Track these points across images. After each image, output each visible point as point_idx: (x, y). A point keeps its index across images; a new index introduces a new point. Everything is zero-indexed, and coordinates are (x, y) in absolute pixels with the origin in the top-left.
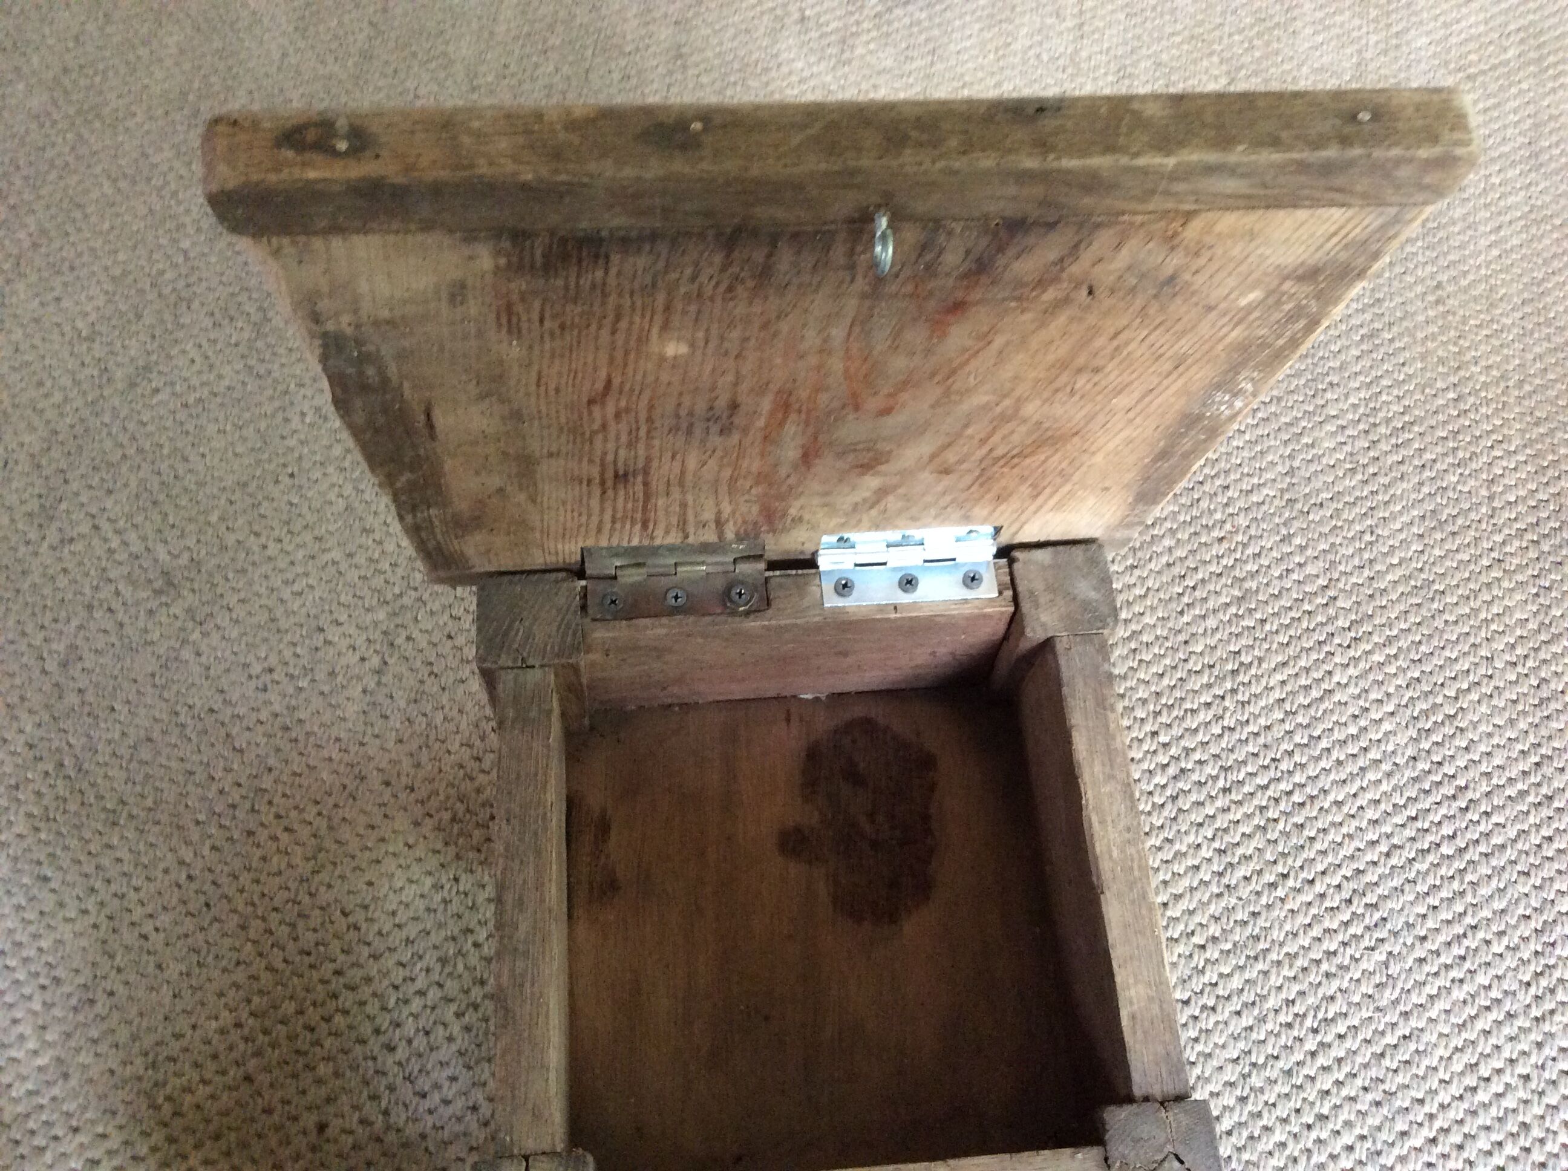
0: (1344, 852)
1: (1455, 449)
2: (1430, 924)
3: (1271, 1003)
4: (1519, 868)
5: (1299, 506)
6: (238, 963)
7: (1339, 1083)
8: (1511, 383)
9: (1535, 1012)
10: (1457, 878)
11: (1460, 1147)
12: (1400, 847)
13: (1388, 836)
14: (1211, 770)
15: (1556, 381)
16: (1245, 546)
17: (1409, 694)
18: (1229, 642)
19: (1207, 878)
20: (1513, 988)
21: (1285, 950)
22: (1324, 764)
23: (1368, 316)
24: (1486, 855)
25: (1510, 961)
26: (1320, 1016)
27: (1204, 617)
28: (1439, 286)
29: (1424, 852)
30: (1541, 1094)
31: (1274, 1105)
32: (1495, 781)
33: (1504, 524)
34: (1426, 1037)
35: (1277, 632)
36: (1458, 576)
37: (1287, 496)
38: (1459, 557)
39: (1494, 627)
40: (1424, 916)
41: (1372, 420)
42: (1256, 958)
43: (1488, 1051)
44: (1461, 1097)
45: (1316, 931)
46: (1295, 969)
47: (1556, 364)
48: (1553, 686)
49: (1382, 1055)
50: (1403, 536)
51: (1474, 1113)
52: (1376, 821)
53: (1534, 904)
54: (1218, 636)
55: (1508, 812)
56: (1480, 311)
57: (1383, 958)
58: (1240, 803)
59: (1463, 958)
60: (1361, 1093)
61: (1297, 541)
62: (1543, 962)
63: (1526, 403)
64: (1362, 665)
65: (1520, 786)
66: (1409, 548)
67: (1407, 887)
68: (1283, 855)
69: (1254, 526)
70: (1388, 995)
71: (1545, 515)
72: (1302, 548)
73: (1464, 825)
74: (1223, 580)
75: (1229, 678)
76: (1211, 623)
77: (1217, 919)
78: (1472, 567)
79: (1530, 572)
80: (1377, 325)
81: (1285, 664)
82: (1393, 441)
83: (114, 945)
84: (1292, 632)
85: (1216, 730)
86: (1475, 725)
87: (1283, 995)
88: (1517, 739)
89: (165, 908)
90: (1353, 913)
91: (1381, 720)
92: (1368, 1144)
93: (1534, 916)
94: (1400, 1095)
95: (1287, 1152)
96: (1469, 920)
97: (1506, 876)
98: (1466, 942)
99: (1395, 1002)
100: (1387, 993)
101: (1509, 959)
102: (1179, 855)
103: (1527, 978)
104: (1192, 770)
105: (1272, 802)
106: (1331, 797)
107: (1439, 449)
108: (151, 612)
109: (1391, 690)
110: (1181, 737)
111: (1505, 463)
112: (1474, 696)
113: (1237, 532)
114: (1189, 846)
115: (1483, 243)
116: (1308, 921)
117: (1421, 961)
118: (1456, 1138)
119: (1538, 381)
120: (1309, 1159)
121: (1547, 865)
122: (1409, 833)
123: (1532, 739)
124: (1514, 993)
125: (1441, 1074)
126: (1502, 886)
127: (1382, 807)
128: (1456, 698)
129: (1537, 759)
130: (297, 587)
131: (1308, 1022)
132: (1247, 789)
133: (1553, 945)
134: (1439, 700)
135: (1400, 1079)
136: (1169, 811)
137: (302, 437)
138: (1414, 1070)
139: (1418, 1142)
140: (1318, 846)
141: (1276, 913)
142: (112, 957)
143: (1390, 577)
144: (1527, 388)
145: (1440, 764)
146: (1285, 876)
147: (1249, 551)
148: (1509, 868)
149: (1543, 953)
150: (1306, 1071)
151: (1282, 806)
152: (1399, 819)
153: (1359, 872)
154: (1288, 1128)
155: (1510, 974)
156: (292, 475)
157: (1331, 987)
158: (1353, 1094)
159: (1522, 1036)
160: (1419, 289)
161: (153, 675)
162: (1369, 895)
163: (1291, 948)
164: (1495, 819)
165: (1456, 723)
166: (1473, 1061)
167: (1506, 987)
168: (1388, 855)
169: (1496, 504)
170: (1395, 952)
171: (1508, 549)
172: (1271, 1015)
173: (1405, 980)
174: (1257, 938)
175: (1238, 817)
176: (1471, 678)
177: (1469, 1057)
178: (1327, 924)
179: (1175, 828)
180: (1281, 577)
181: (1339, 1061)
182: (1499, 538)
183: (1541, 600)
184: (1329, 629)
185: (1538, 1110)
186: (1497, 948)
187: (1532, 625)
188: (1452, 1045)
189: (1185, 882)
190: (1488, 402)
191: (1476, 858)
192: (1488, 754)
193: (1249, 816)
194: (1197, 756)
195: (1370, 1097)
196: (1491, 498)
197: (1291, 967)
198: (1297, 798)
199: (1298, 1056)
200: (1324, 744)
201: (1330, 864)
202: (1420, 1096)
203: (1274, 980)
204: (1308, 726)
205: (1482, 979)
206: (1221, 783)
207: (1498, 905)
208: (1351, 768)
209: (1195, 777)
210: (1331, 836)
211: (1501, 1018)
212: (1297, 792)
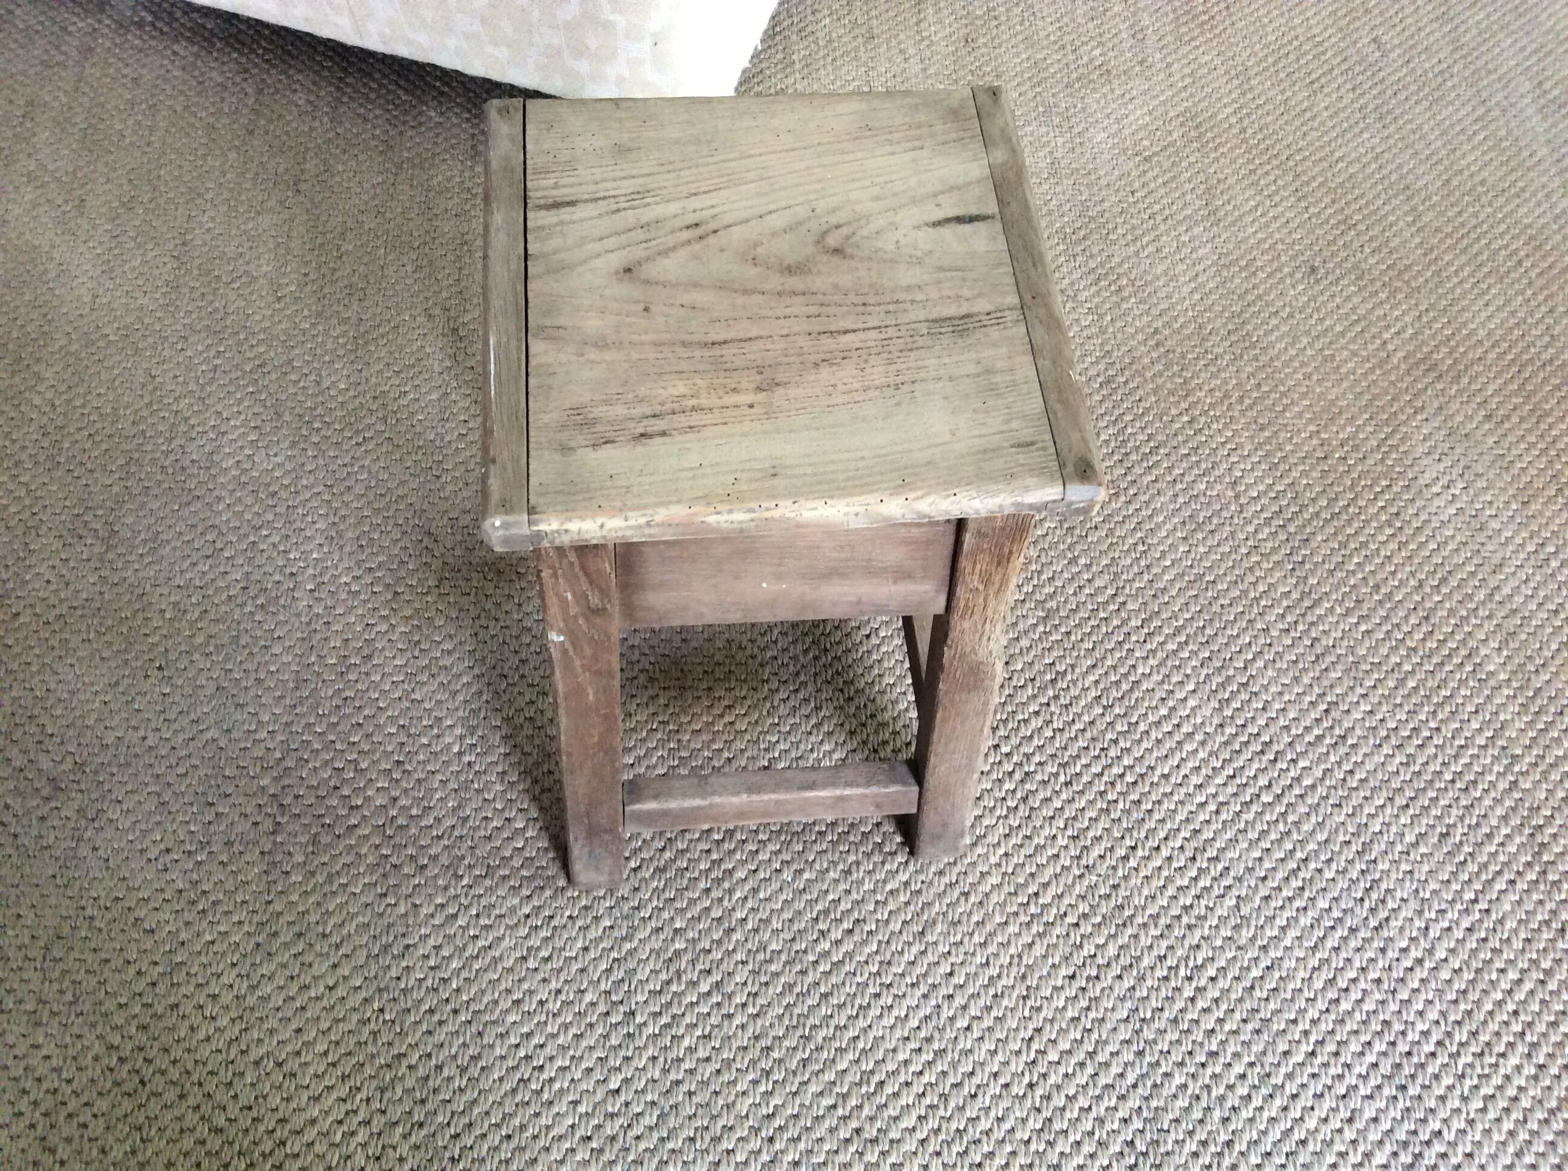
0: (1180, 817)
1: (1198, 462)
2: (1267, 865)
3: (1146, 962)
4: (1331, 802)
5: (1077, 532)
6: (182, 1131)
7: (1220, 1021)
8: (1233, 400)
9: (1373, 923)
10: (1281, 820)
11: (1337, 1054)
12: (1227, 803)
13: (1214, 796)
14: (1052, 768)
15: (1270, 392)
16: (1040, 573)
17: (1205, 672)
18: (1043, 656)
19: (1067, 863)
20: (1350, 906)
21: (1148, 912)
22: (1145, 745)
23: (1102, 366)
24: (1301, 796)
25: (1343, 884)
26: (1191, 964)
27: (1017, 639)
28: (1156, 331)
29: (1247, 804)
30: (1394, 992)
31: (1169, 1052)
32: (1294, 732)
33: (1253, 516)
34: (1286, 964)
35: (1082, 640)
36: (1224, 566)
37: (1066, 526)
38: (1221, 550)
39: (1263, 603)
40: (1260, 859)
41: (1123, 451)
42: (1124, 925)
43: (1341, 965)
44: (1328, 1010)
45: (1171, 891)
46: (1160, 928)
47: (1267, 378)
48: (1324, 643)
49: (1252, 987)
50: (1170, 541)
51: (1342, 1021)
52: (1201, 785)
53: (1351, 830)
54: (1033, 653)
55: (1311, 756)
56: (1195, 346)
57: (1234, 902)
58: (1082, 792)
59: (1302, 889)
60: (1242, 1025)
61: (1082, 561)
62: (1369, 878)
63: (1249, 414)
64: (1160, 655)
65: (1317, 732)
66: (1177, 551)
67: (1240, 837)
68: (1129, 830)
69: (1043, 554)
70: (1246, 934)
71: (1284, 503)
72: (1088, 566)
73: (1276, 774)
74: (1027, 605)
75: (1050, 686)
76: (1025, 643)
77: (1083, 898)
78: (1234, 556)
79: (1283, 552)
80: (1111, 373)
81: (1094, 666)
82: (1145, 465)
83: (53, 1139)
84: (1094, 638)
85: (1049, 733)
86: (1266, 688)
87: (1155, 953)
88: (1304, 693)
89: (100, 1094)
90: (1199, 869)
91: (1186, 698)
92: (1258, 1069)
93: (1353, 840)
94: (1275, 1019)
95: (1189, 1092)
96: (1299, 855)
97: (1322, 811)
98: (1301, 875)
99: (1253, 939)
100: (1244, 932)
101: (1341, 881)
102: (1039, 848)
103: (1359, 895)
104: (1035, 772)
105: (1109, 786)
106: (1158, 772)
107: (1184, 465)
108: (42, 819)
109: (1189, 671)
110: (1020, 744)
111: (1242, 467)
112: (1260, 663)
113: (1030, 562)
114: (1046, 838)
115: (1185, 290)
116: (1162, 883)
117: (1267, 898)
118: (1331, 1047)
119: (1255, 395)
120: (1209, 1093)
121: (1354, 794)
122: (1231, 789)
123: (1317, 690)
124: (1352, 910)
125: (1306, 994)
126: (1320, 820)
127: (1204, 771)
128: (1245, 668)
129: (1325, 707)
130: (181, 770)
131: (1182, 972)
132: (1085, 779)
133: (1375, 861)
134: (1231, 672)
135: (1272, 1006)
136: (1024, 811)
137: (165, 632)
138: (1283, 996)
139: (1299, 1058)
140: (1157, 816)
141: (1133, 881)
142: (53, 1151)
143: (1166, 577)
144: (1247, 401)
145: (1243, 726)
146: (1134, 848)
147: (1044, 577)
148: (1323, 804)
149: (1368, 870)
150: (1189, 1016)
151: (1118, 788)
152: (1219, 780)
153: (1196, 832)
154: (1185, 1070)
155: (1345, 894)
156: (160, 668)
157: (1195, 938)
158: (1235, 1027)
159: (1367, 946)
160: (1140, 337)
161: (54, 877)
162: (1209, 850)
163: (1152, 910)
164: (1302, 764)
165: (1250, 689)
166: (1331, 976)
167: (1344, 907)
168: (1217, 812)
169: (1243, 501)
170: (1243, 895)
171: (1260, 536)
172: (1149, 973)
173: (1257, 918)
174: (1121, 907)
175: (1083, 804)
176: (1254, 649)
177: (1326, 974)
178: (1179, 883)
179: (1031, 825)
180: (1075, 594)
181: (1216, 1001)
182: (1251, 529)
183: (1298, 573)
184: (1125, 629)
185: (1393, 1007)
186: (1329, 875)
187: (1295, 595)
188: (1310, 966)
189: (1049, 871)
190: (1217, 418)
191: (1293, 800)
192: (1284, 710)
193: (1091, 802)
194: (1037, 759)
195: (1250, 1027)
196: (1237, 496)
197: (1156, 926)
198: (1129, 779)
199: (1180, 1004)
200: (1142, 727)
201: (1170, 831)
202: (1292, 1017)
203: (1145, 941)
204: (1125, 715)
205: (1323, 904)
206: (1062, 779)
207: (1321, 837)
208: (1169, 744)
209: (1039, 777)
210: (1165, 806)
211: (1346, 933)
212: (1128, 774)
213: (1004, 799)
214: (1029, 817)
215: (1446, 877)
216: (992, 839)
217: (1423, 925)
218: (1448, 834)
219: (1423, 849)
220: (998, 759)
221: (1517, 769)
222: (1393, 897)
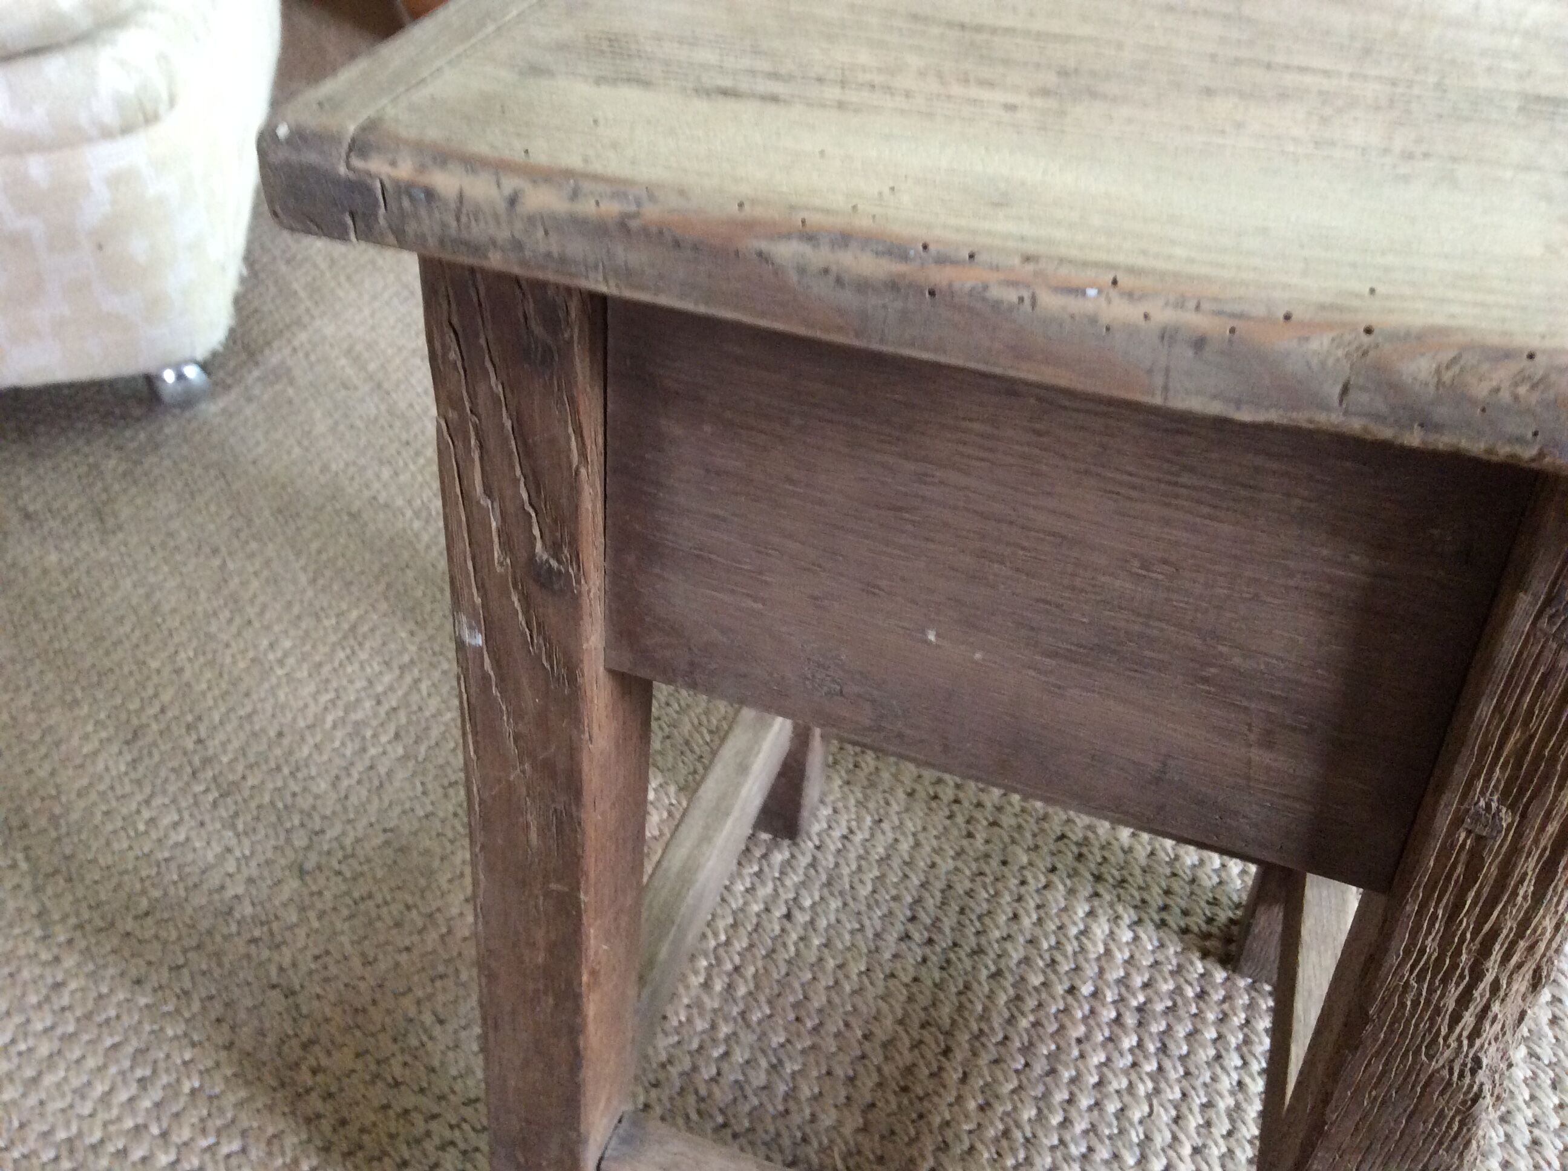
213: (1134, 1065)
214: (1187, 1074)
216: (1162, 1138)
220: (1087, 1008)
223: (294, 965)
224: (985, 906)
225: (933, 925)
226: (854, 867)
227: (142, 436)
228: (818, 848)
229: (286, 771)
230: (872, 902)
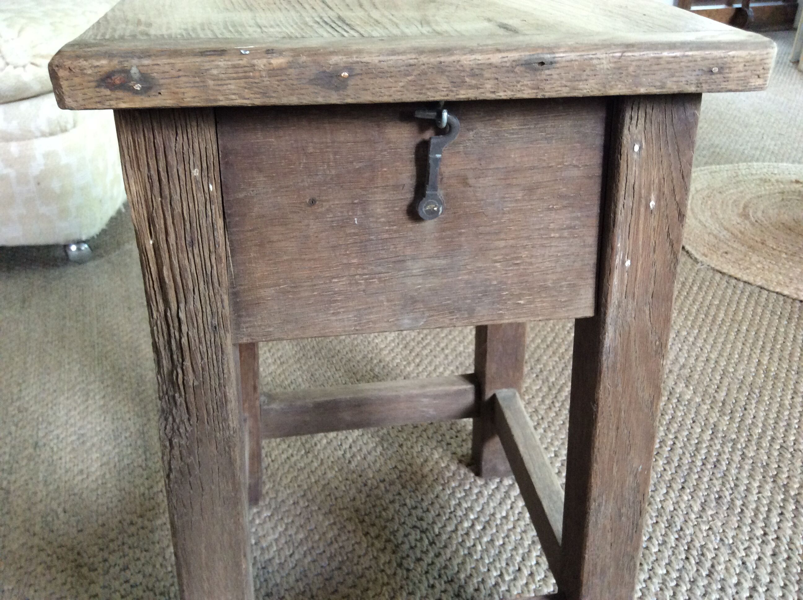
9: (704, 572)
20: (681, 566)
22: (482, 501)
25: (667, 553)
62: (685, 542)
93: (659, 520)
101: (665, 550)
103: (684, 556)
105: (465, 537)
106: (498, 516)
124: (684, 568)
133: (681, 529)
140: (509, 547)
146: (501, 576)
149: (680, 537)
151: (473, 536)
155: (673, 559)
159: (709, 590)
167: (677, 568)
175: (448, 556)
198: (478, 527)
200: (476, 491)
201: (523, 554)
204: (460, 485)
205: (661, 571)
210: (513, 537)
211: (689, 586)
212: (476, 523)
215: (736, 525)
217: (741, 563)
218: (720, 497)
219: (710, 512)
221: (739, 446)
222: (708, 549)
223: (15, 482)
224: (342, 493)
225: (313, 499)
226: (286, 470)
227: (57, 273)
228: (273, 461)
229: (50, 405)
230: (287, 486)
